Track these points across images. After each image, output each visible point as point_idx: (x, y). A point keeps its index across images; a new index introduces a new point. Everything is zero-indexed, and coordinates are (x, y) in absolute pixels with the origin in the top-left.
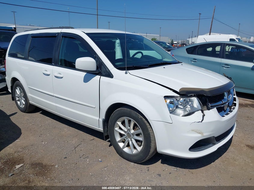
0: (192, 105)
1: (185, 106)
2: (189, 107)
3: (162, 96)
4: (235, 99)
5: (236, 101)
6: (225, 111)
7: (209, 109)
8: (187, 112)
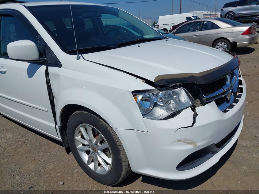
0: (177, 100)
1: (168, 102)
2: (174, 103)
3: (129, 92)
4: (240, 82)
5: (242, 85)
6: (228, 102)
7: (203, 104)
8: (172, 110)
